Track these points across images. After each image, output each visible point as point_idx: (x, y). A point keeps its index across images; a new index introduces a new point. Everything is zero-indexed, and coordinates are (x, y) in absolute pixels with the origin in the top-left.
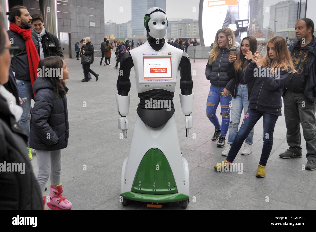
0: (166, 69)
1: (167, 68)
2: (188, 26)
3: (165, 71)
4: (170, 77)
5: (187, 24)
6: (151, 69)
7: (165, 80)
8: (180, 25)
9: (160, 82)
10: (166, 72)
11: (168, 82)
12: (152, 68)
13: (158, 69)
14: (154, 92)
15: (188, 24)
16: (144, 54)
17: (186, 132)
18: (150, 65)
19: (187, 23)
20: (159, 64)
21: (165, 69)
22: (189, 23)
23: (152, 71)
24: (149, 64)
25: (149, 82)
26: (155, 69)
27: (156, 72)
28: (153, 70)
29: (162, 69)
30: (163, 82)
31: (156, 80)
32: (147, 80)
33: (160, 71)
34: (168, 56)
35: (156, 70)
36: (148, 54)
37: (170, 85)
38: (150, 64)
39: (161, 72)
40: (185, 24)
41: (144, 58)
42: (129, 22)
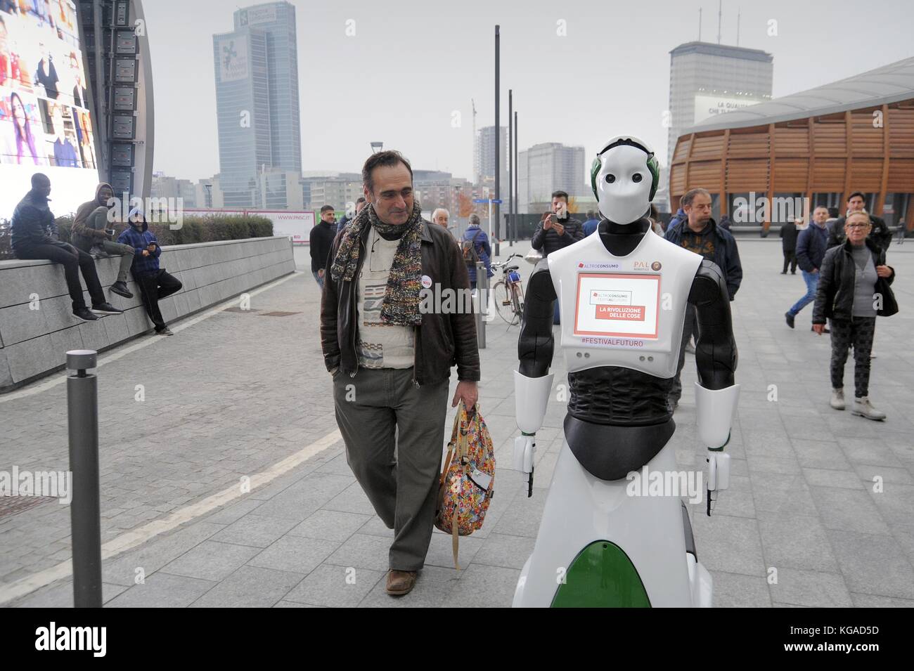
0: (643, 309)
1: (644, 307)
2: (346, 188)
3: (638, 317)
4: (653, 332)
5: (345, 184)
6: (598, 306)
7: (636, 343)
8: (329, 185)
9: (619, 346)
10: (642, 318)
11: (645, 347)
12: (603, 306)
13: (619, 310)
14: (606, 373)
15: (347, 184)
16: (581, 266)
17: (709, 500)
18: (595, 295)
19: (343, 182)
20: (623, 294)
21: (639, 310)
22: (348, 182)
23: (602, 313)
24: (592, 294)
25: (588, 344)
26: (609, 309)
27: (613, 318)
28: (604, 310)
29: (630, 310)
30: (628, 347)
31: (610, 342)
32: (583, 340)
33: (624, 314)
34: (651, 271)
35: (613, 312)
36: (593, 266)
37: (650, 359)
38: (596, 292)
39: (626, 319)
40: (340, 183)
41: (581, 274)
42: (216, 177)
